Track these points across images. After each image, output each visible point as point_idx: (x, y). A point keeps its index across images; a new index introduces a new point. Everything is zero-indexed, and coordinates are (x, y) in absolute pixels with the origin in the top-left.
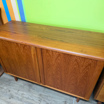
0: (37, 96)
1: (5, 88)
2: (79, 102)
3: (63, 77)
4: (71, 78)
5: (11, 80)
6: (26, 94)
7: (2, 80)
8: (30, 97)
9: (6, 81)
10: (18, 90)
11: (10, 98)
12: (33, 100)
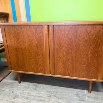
0: (45, 93)
1: (8, 90)
2: (91, 93)
3: (74, 56)
4: (82, 55)
5: (14, 83)
6: (33, 93)
7: (3, 84)
8: (37, 95)
9: (8, 85)
10: (23, 91)
11: (14, 98)
12: (41, 96)
